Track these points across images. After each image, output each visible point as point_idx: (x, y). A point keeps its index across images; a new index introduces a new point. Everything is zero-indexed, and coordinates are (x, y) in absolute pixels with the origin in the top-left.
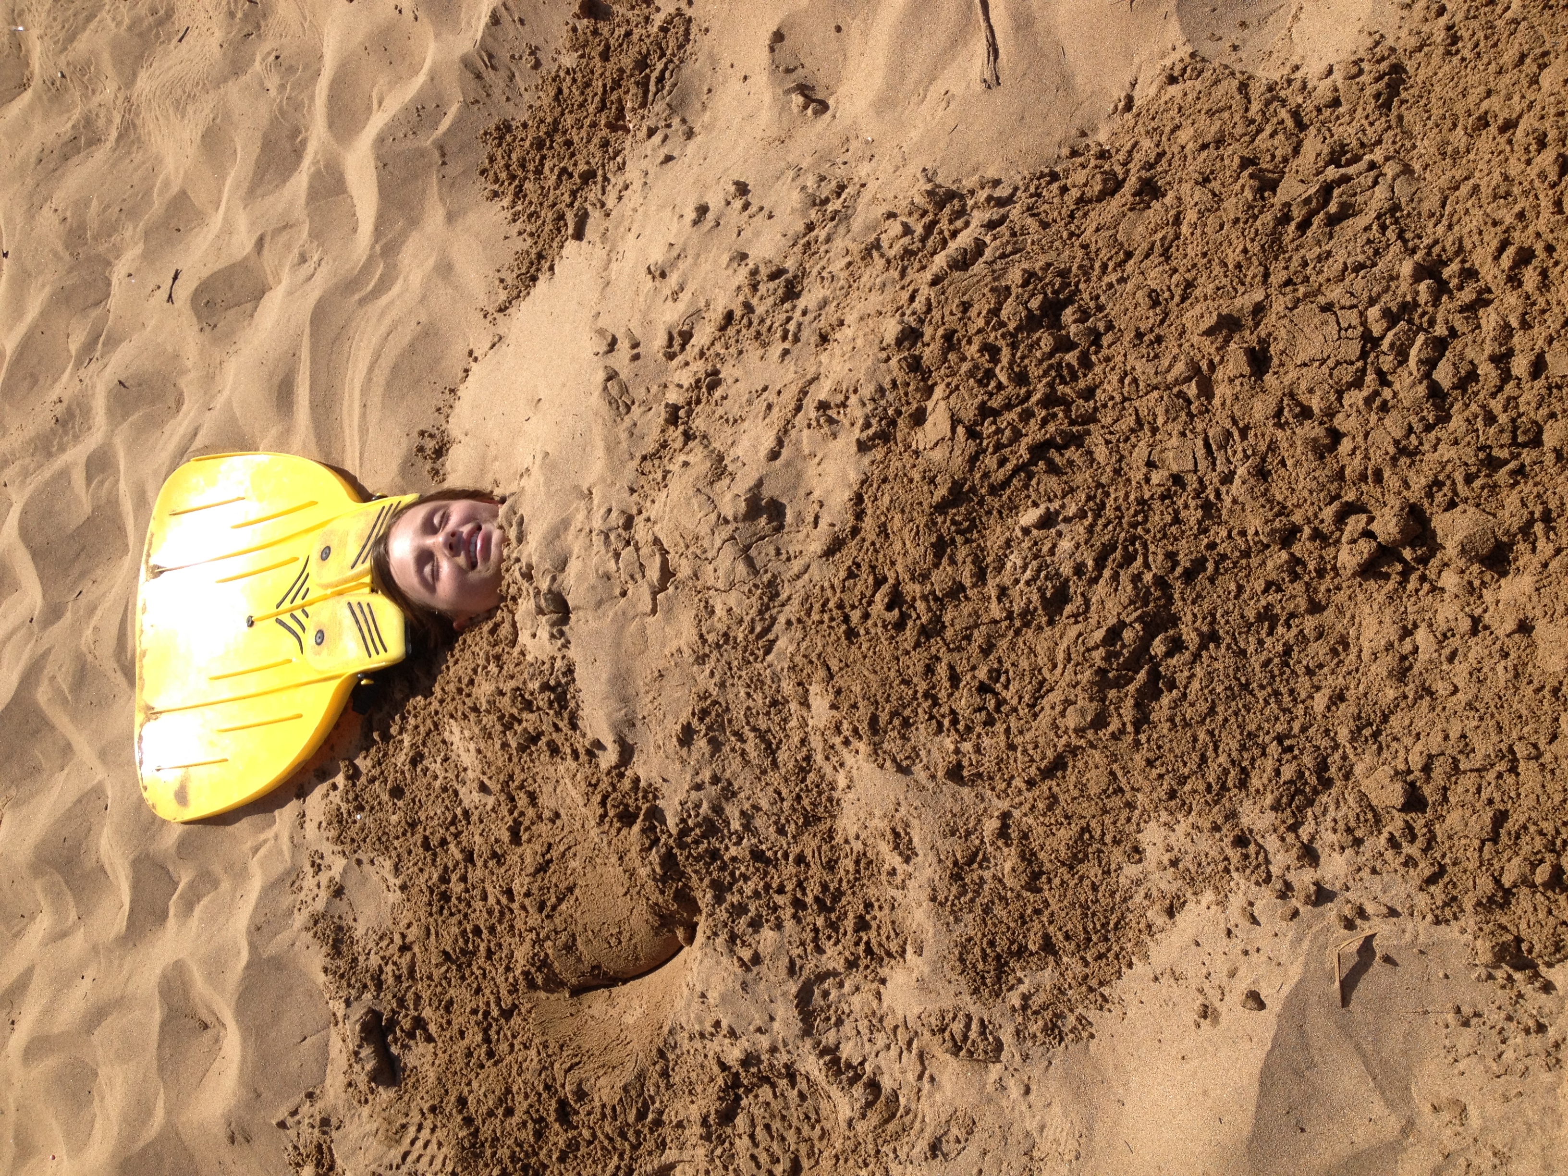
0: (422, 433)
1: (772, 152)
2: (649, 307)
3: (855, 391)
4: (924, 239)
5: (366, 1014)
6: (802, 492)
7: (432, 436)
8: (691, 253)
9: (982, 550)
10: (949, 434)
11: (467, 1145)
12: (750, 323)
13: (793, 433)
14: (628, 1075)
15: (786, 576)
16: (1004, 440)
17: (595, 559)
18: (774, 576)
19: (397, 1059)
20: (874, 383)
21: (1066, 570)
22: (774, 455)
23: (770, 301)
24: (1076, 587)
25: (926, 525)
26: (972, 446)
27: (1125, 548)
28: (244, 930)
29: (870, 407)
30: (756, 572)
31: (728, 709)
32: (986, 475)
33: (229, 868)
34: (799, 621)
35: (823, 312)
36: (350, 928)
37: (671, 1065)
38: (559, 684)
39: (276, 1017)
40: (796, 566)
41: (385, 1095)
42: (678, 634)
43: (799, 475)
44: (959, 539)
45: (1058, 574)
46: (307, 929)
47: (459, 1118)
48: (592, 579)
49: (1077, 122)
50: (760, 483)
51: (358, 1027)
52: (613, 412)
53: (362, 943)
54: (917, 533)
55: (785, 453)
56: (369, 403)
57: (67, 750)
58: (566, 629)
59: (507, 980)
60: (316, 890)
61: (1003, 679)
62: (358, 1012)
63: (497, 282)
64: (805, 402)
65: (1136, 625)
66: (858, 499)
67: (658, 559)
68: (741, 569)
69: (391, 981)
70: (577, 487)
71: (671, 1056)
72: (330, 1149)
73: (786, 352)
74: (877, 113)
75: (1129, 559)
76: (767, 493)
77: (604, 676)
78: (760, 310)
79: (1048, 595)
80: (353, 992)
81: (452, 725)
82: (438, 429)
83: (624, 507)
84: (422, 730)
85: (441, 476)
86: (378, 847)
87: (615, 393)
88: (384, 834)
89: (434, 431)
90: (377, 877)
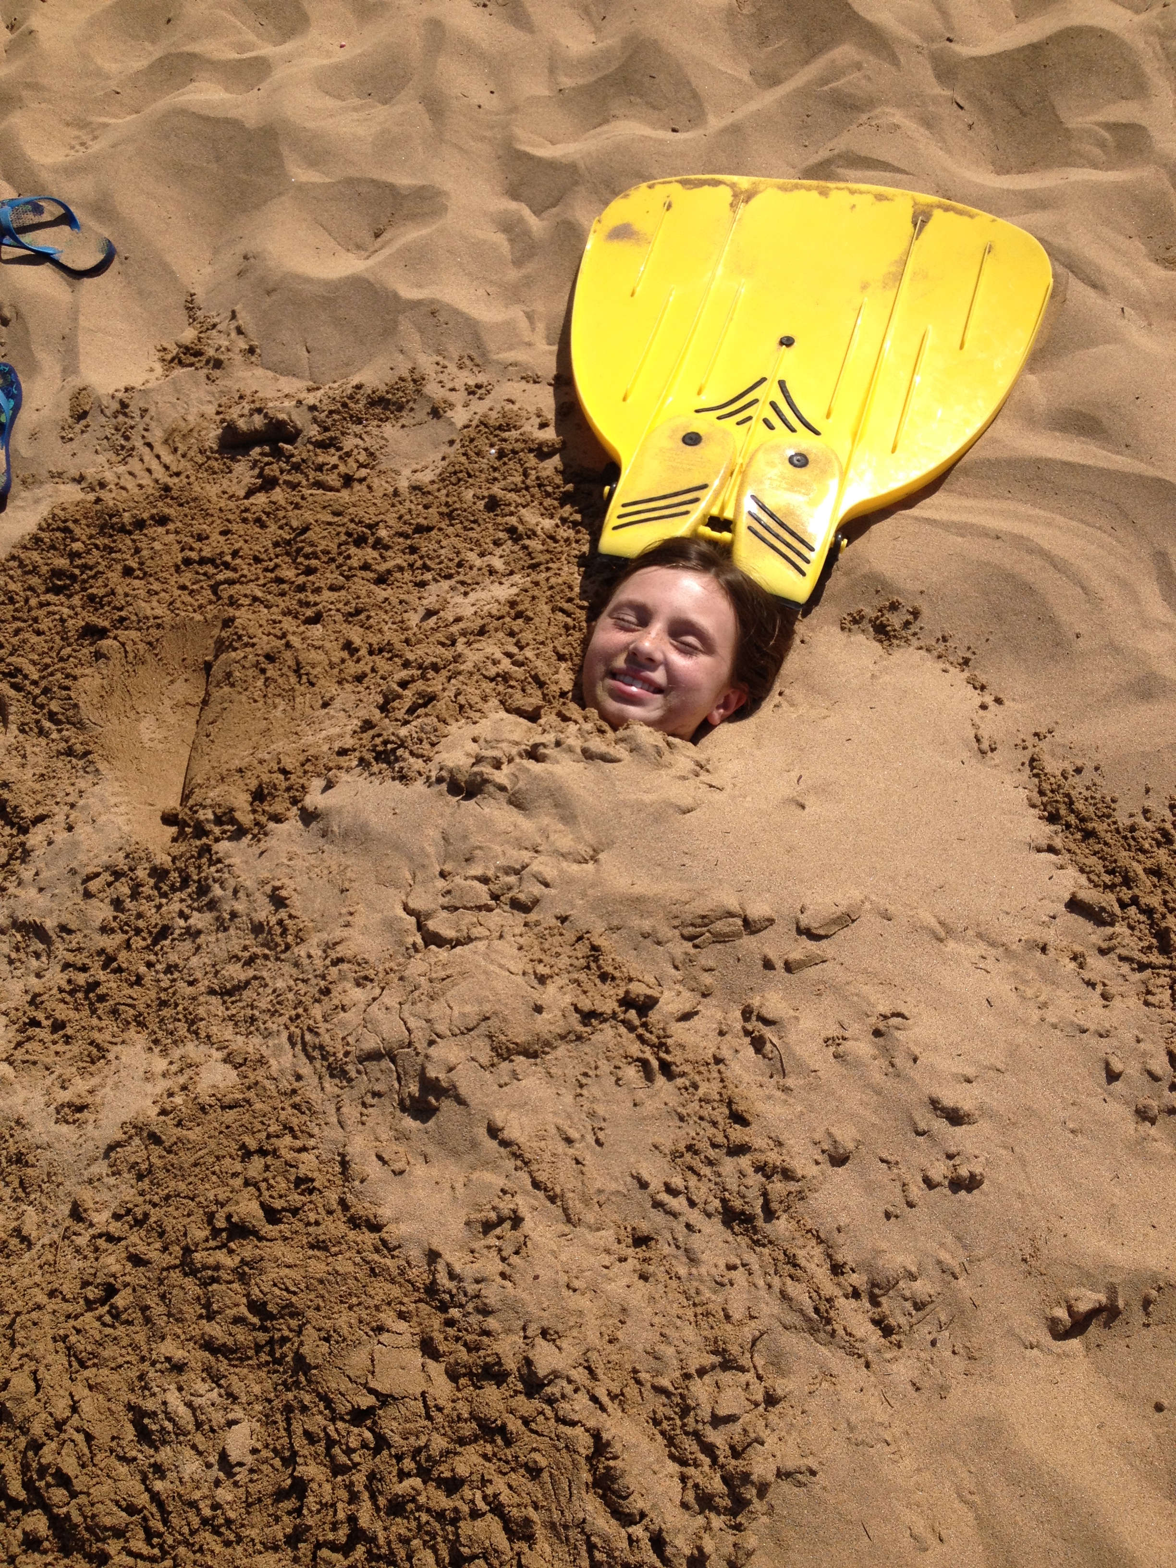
0: (916, 613)
1: (1014, 1239)
2: (846, 998)
3: (503, 1275)
4: (697, 1435)
5: (295, 427)
6: (431, 1149)
7: (907, 624)
8: (888, 1084)
9: (241, 1360)
10: (372, 1384)
11: (114, 520)
12: (714, 1146)
13: (510, 1164)
14: (87, 713)
15: (346, 1094)
16: (336, 1450)
17: (498, 849)
18: (350, 1080)
19: (246, 453)
20: (499, 1306)
21: (165, 1455)
22: (493, 1131)
23: (732, 1183)
24: (143, 1455)
25: (291, 1305)
26: (343, 1407)
27: (160, 1535)
28: (439, 296)
29: (471, 1288)
30: (361, 1060)
31: (278, 959)
32: (304, 1409)
33: (528, 282)
34: (294, 1092)
35: (680, 1252)
36: (397, 419)
37: (74, 761)
38: (397, 760)
39: (338, 322)
40: (351, 1111)
41: (212, 435)
42: (365, 931)
43: (455, 1153)
44: (262, 1337)
45: (164, 1442)
46: (412, 370)
47: (145, 515)
48: (476, 839)
50: (461, 1101)
51: (282, 416)
52: (688, 918)
53: (375, 431)
54: (287, 1290)
55: (492, 1145)
56: (997, 544)
57: (773, 80)
58: (444, 786)
59: (246, 596)
60: (449, 385)
61: (108, 1319)
62: (301, 419)
63: (1079, 763)
64: (541, 1194)
65: (65, 1510)
66: (375, 1227)
67: (449, 933)
68: (371, 1043)
69: (320, 460)
70: (608, 845)
71: (81, 763)
72: (192, 365)
73: (644, 1185)
74: (981, 1419)
75: (150, 1534)
76: (447, 1106)
77: (373, 820)
78: (729, 1166)
79: (146, 1421)
80: (323, 415)
81: (515, 590)
82: (915, 634)
83: (542, 904)
84: (540, 547)
85: (848, 625)
86: (451, 469)
87: (720, 926)
88: (459, 480)
89: (914, 628)
90: (430, 460)
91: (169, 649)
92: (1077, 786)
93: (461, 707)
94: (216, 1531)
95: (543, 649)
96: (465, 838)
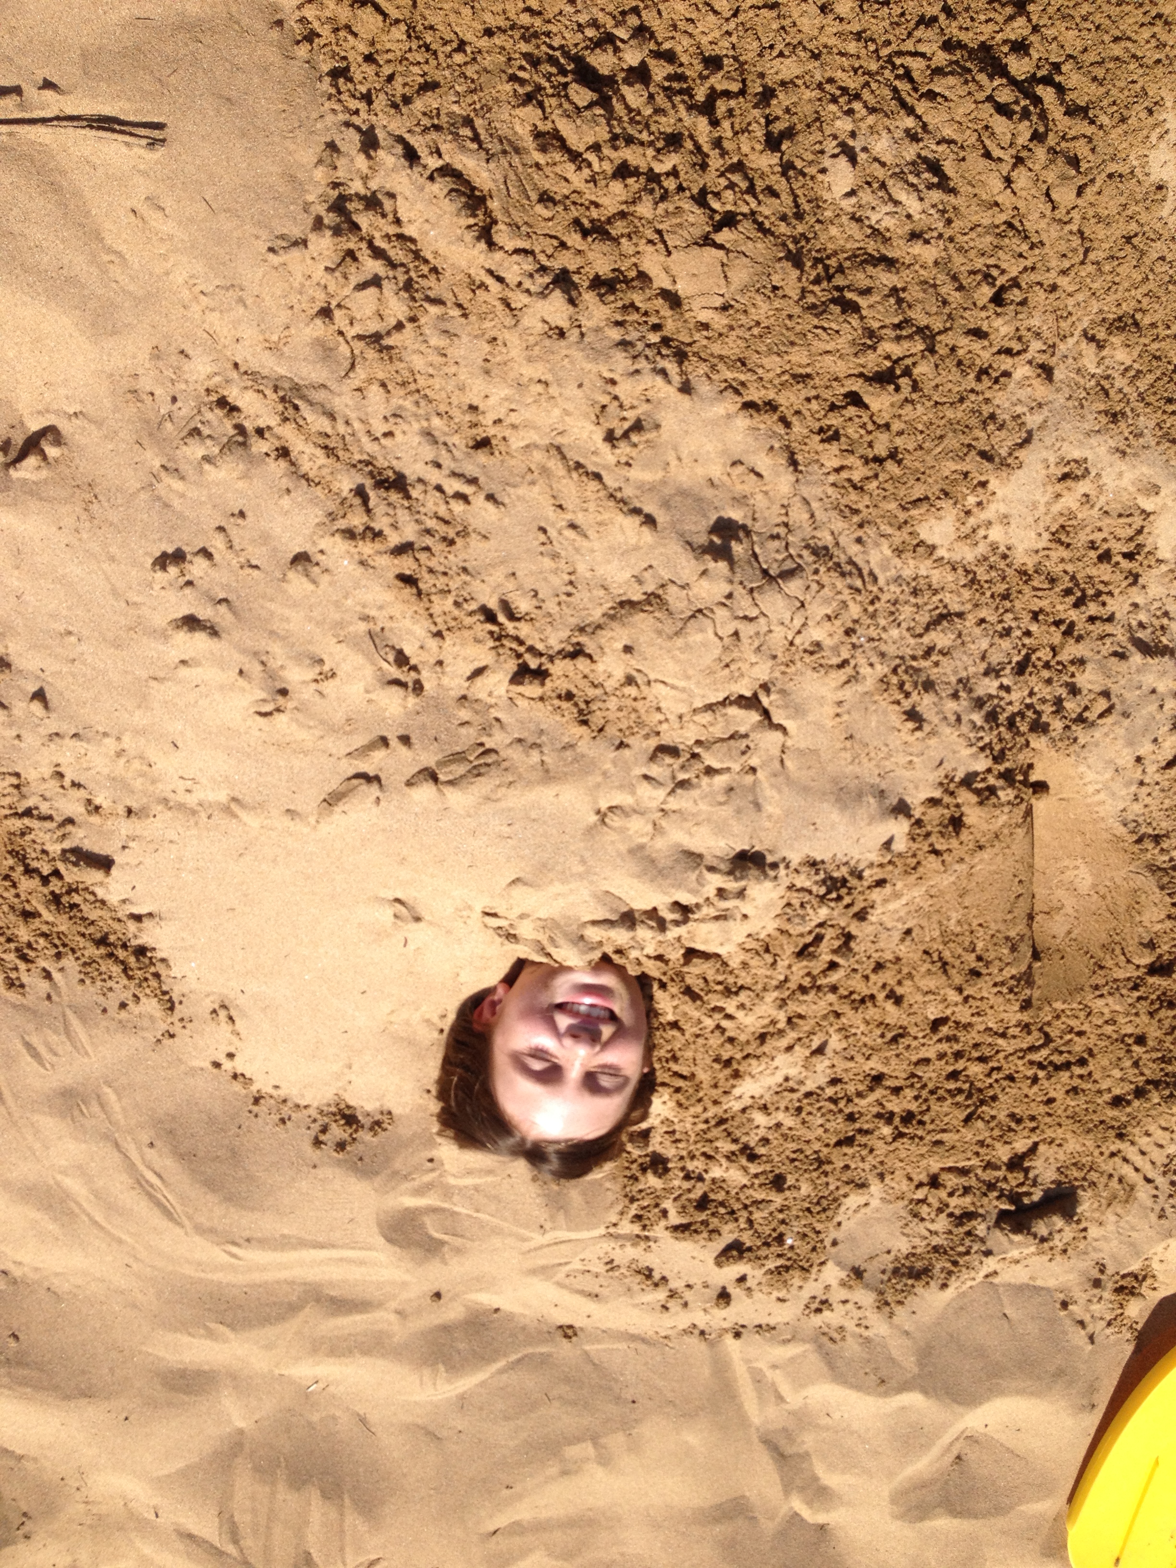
0: (317, 1143)
1: (114, 516)
2: (322, 722)
3: (613, 382)
4: (393, 265)
5: (1002, 1229)
6: (709, 493)
7: (324, 1130)
8: (264, 644)
9: (856, 256)
10: (721, 253)
11: (1167, 1092)
12: (427, 549)
13: (628, 492)
14: (1148, 883)
15: (808, 532)
16: (744, 185)
17: (703, 806)
18: (807, 547)
19: (1047, 1192)
20: (612, 351)
21: (910, 152)
22: (650, 521)
23: (403, 516)
24: (931, 149)
25: (817, 316)
26: (746, 226)
27: (897, 77)
28: (881, 1401)
29: (642, 364)
30: (799, 568)
31: (902, 658)
32: (784, 218)
34: (860, 526)
35: (441, 439)
36: (897, 1259)
37: (1150, 831)
38: (824, 882)
39: (981, 1352)
41: (1086, 1205)
42: (821, 701)
43: (683, 493)
44: (839, 281)
45: (913, 163)
46: (891, 1315)
47: (1136, 1103)
48: (726, 812)
49: (260, 26)
50: (688, 544)
51: (1017, 1238)
52: (494, 771)
53: (917, 1241)
54: (824, 329)
55: (649, 508)
58: (769, 860)
59: (1014, 1037)
60: (849, 1306)
61: (995, 272)
62: (998, 1239)
63: (123, 1014)
64: (591, 468)
65: (996, 83)
66: (749, 406)
67: (733, 711)
68: (793, 587)
69: (968, 1200)
70: (590, 830)
71: (1143, 830)
72: (1124, 1277)
73: (490, 497)
74: (113, 334)
75: (908, 76)
76: (702, 539)
77: (835, 816)
78: (409, 532)
79: (936, 180)
80: (975, 1248)
81: (737, 1092)
82: (315, 1121)
83: (645, 757)
84: (719, 1144)
85: (385, 1118)
86: (830, 1213)
87: (460, 769)
88: (818, 1203)
89: (316, 1127)
90: (852, 1221)
91: (1080, 966)
92: (122, 988)
93: (767, 950)
94: (844, 90)
95: (695, 1030)
96: (739, 811)
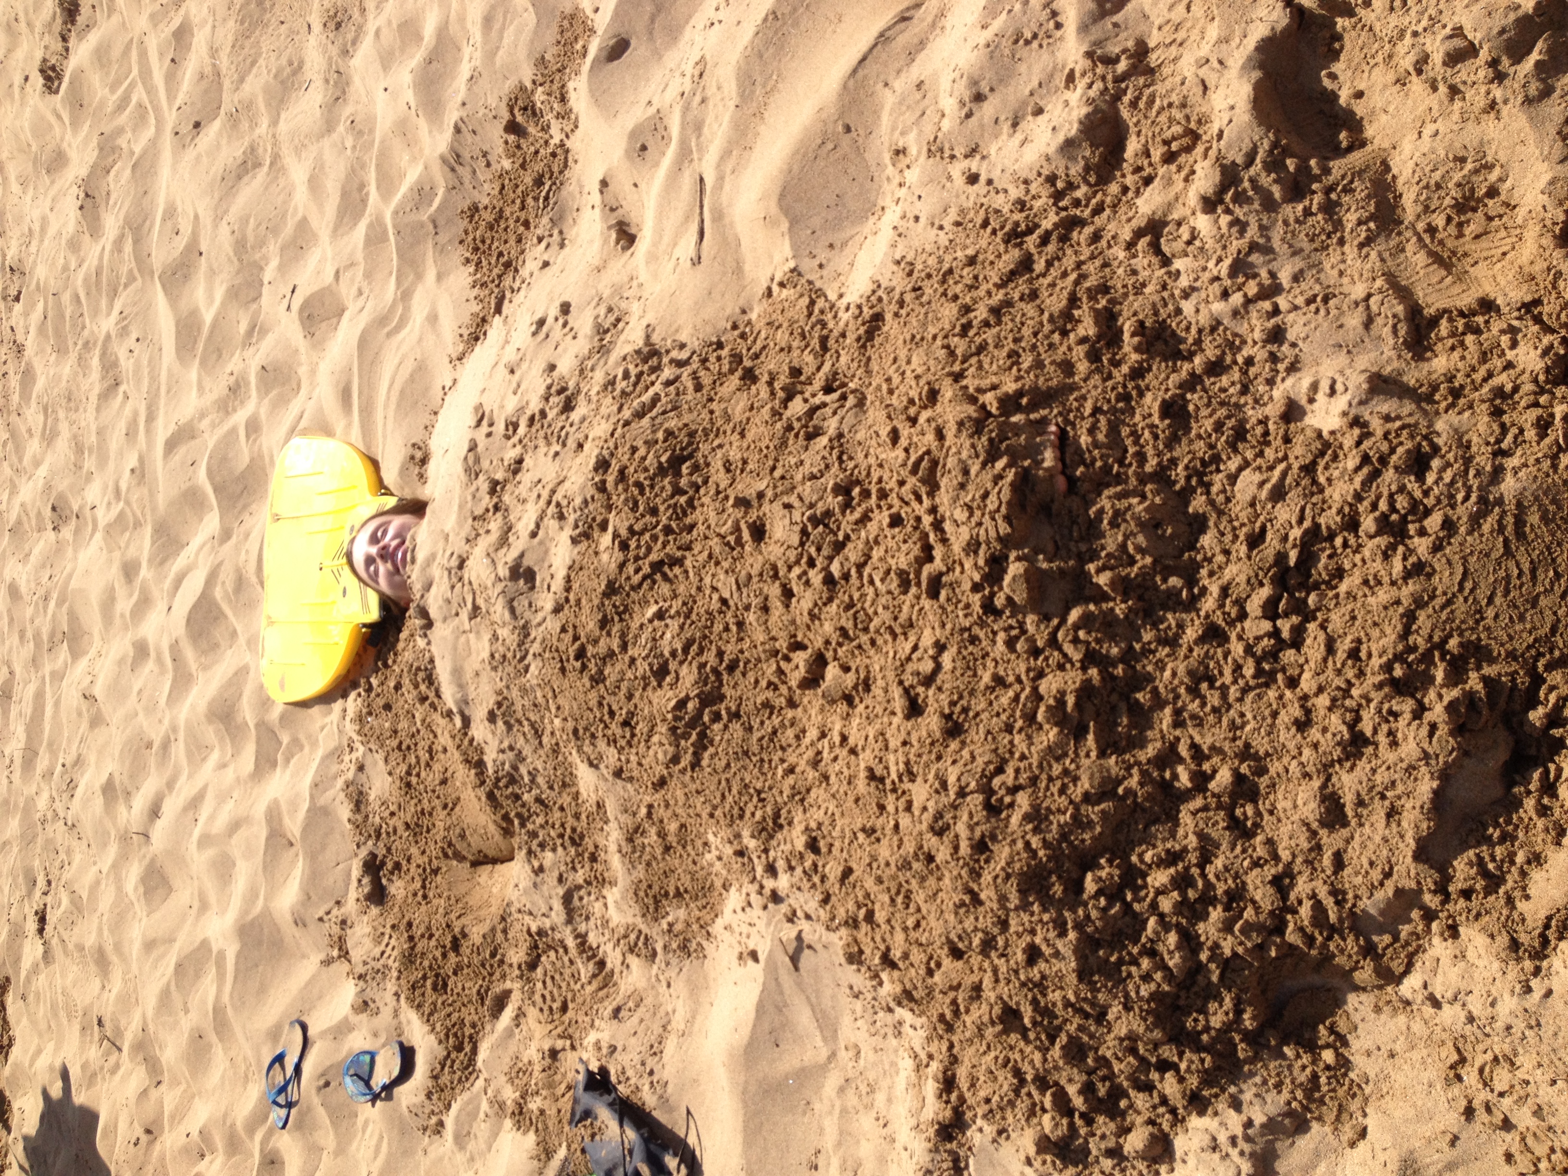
0: (414, 446)
1: (591, 279)
2: (505, 395)
3: (574, 499)
4: (635, 384)
5: (368, 855)
6: (545, 565)
7: (420, 448)
8: (528, 358)
9: (626, 629)
10: (611, 545)
12: (543, 426)
13: (545, 521)
14: (487, 928)
15: (534, 623)
16: (641, 554)
17: (443, 588)
18: (527, 621)
19: (384, 887)
21: (666, 653)
22: (534, 535)
23: (555, 411)
24: (673, 666)
25: (598, 606)
26: (622, 555)
28: (309, 784)
29: (579, 513)
30: (516, 618)
31: (512, 704)
32: (628, 578)
33: (309, 737)
34: (540, 655)
35: (582, 426)
36: (366, 794)
37: (507, 926)
38: (428, 668)
39: (324, 847)
40: (540, 616)
41: (375, 911)
42: (482, 649)
43: (547, 552)
45: (662, 655)
46: (343, 790)
47: (408, 935)
48: (442, 601)
49: (741, 301)
50: (522, 555)
51: (363, 865)
52: (467, 478)
53: (372, 805)
54: (593, 610)
55: (541, 533)
56: (388, 416)
57: (234, 634)
58: (429, 632)
59: (435, 849)
60: (349, 765)
61: (635, 719)
62: (363, 853)
63: (458, 337)
64: (553, 499)
65: (696, 699)
67: (471, 595)
68: (508, 614)
69: (384, 835)
70: (442, 531)
71: (507, 921)
72: (345, 940)
73: (556, 454)
76: (526, 562)
77: (450, 668)
78: (549, 417)
79: (655, 669)
80: (363, 839)
82: (424, 443)
86: (378, 743)
88: (382, 735)
89: (421, 444)
